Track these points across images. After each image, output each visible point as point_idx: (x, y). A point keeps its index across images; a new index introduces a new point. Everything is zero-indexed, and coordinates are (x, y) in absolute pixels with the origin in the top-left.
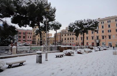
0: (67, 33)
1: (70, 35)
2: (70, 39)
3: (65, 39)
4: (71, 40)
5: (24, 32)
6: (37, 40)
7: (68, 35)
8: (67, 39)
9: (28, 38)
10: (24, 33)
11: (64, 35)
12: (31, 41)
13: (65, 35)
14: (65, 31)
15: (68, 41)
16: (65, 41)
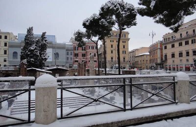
0: (178, 40)
1: (187, 43)
2: (184, 54)
3: (173, 56)
4: (188, 58)
7: (180, 44)
8: (177, 55)
10: (83, 48)
11: (169, 46)
12: (96, 61)
13: (173, 46)
14: (172, 37)
15: (181, 60)
16: (173, 61)
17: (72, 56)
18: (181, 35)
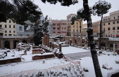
0: (112, 21)
2: (116, 28)
3: (109, 29)
4: (118, 30)
5: (58, 23)
6: (72, 31)
7: (114, 23)
8: (111, 29)
9: (63, 29)
10: (58, 25)
11: (107, 24)
12: (66, 32)
13: (109, 24)
14: (109, 19)
15: (114, 32)
16: (109, 32)
17: (52, 29)
18: (114, 18)
